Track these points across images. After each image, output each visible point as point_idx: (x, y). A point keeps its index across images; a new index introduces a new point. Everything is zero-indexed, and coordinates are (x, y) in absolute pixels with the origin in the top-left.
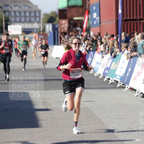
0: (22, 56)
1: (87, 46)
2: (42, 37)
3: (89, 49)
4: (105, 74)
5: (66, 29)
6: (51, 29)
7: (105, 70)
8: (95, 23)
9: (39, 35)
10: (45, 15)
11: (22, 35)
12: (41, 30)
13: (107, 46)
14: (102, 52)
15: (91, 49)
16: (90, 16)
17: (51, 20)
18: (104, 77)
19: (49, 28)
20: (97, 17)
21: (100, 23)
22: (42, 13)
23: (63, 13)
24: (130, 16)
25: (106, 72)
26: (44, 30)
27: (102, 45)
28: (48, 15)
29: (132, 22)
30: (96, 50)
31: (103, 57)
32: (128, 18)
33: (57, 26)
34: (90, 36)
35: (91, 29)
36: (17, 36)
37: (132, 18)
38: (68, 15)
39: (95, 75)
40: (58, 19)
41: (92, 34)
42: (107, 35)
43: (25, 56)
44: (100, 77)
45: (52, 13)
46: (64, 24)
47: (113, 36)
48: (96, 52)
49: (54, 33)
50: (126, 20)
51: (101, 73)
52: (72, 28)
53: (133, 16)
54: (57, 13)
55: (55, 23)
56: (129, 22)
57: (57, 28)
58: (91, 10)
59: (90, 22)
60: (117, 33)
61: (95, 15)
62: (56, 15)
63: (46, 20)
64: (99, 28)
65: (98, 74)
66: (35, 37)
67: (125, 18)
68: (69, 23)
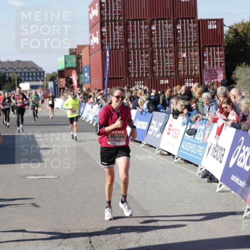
0: (34, 109)
1: (81, 98)
2: (45, 91)
3: (82, 101)
4: (94, 120)
5: (64, 85)
6: (52, 86)
7: (94, 117)
8: (86, 80)
9: (43, 90)
10: (48, 75)
11: (30, 90)
12: (45, 86)
13: (95, 98)
14: (92, 103)
15: (83, 101)
16: (82, 75)
17: (52, 78)
18: (93, 123)
19: (51, 84)
20: (88, 76)
21: (90, 80)
22: (45, 73)
23: (61, 73)
24: (113, 76)
25: (95, 118)
26: (47, 86)
27: (91, 98)
28: (50, 74)
29: (115, 80)
30: (87, 101)
31: (92, 107)
32: (112, 77)
33: (57, 83)
34: (82, 91)
35: (83, 85)
36: (26, 91)
37: (115, 77)
38: (66, 75)
39: (87, 121)
40: (57, 77)
41: (84, 89)
42: (96, 89)
43: (36, 108)
44: (91, 123)
45: (53, 73)
46: (63, 82)
47: (100, 90)
48: (87, 103)
49: (55, 89)
50: (110, 79)
51: (91, 120)
52: (68, 85)
53: (116, 76)
54: (57, 73)
55: (55, 81)
56: (112, 80)
57: (57, 85)
58: (83, 71)
59: (83, 80)
60: (104, 88)
61: (86, 75)
62: (57, 75)
63: (49, 79)
64: (89, 84)
65: (88, 121)
66: (40, 91)
67: (110, 77)
68: (67, 81)
